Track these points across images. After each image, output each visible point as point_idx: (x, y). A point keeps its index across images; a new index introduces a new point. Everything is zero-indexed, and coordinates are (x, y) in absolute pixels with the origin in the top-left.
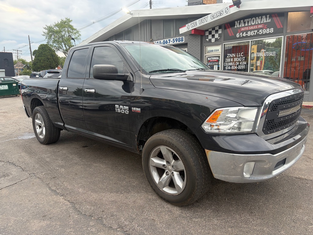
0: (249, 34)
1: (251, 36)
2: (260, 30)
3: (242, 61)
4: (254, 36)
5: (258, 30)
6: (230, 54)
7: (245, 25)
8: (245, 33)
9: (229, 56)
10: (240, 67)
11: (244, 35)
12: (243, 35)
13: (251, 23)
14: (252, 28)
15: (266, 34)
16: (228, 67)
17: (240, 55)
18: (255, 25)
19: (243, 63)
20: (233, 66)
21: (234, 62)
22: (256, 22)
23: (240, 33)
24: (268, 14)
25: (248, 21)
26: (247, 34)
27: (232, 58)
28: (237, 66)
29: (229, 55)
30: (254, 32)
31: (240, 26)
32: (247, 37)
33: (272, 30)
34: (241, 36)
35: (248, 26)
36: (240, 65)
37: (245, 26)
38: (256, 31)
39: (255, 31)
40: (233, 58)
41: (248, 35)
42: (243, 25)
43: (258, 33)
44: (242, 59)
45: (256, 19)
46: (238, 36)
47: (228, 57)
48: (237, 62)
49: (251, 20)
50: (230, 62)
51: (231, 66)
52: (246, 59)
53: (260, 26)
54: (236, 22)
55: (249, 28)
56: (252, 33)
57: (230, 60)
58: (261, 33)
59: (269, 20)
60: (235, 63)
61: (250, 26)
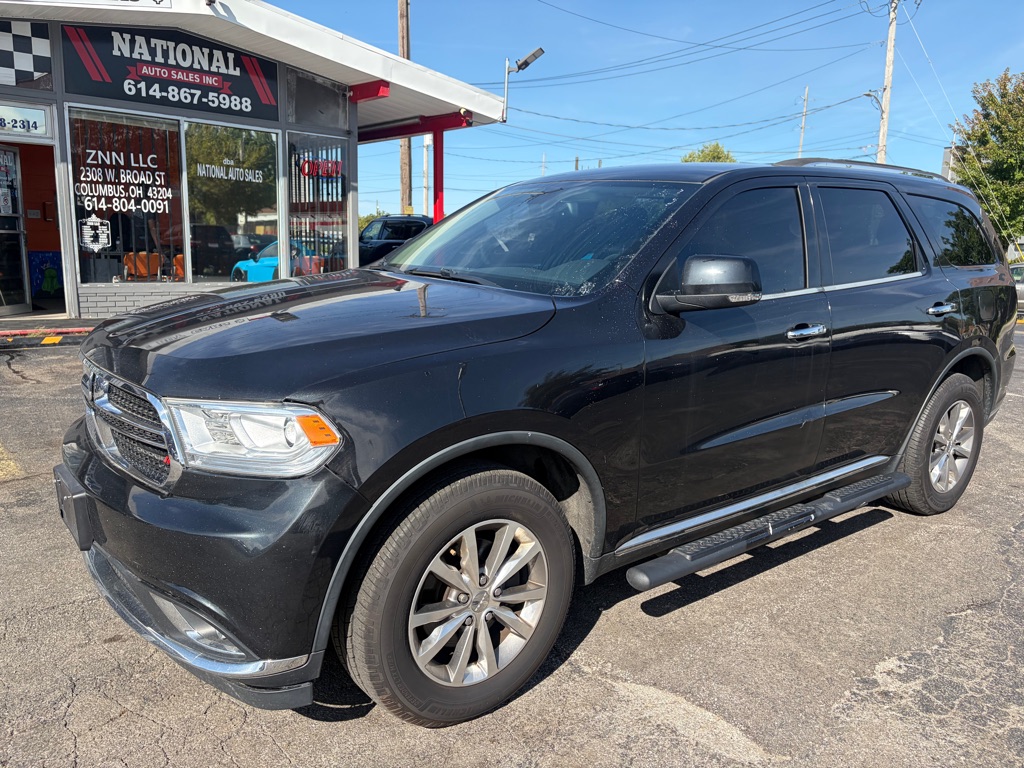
0: (173, 94)
1: (179, 104)
2: (211, 94)
3: (153, 184)
4: (190, 106)
5: (206, 90)
6: (100, 153)
7: (153, 59)
8: (156, 86)
9: (95, 158)
10: (149, 206)
11: (156, 91)
12: (151, 92)
13: (175, 59)
14: (180, 76)
15: (229, 111)
16: (95, 199)
17: (145, 162)
18: (191, 69)
19: (158, 192)
20: (120, 198)
21: (120, 183)
22: (193, 62)
23: (137, 82)
24: (231, 51)
25: (165, 48)
26: (164, 94)
27: (111, 166)
28: (138, 201)
29: (97, 153)
30: (193, 95)
31: (136, 56)
32: (164, 101)
33: (246, 105)
34: (144, 94)
35: (165, 65)
36: (149, 199)
37: (153, 63)
38: (198, 93)
39: (193, 91)
40: (117, 168)
41: (171, 98)
42: (147, 57)
43: (204, 100)
44: (155, 180)
45: (193, 52)
46: (130, 90)
47: (89, 161)
48: (134, 184)
49: (175, 49)
50: (105, 182)
51: (109, 200)
52: (172, 181)
53: (209, 80)
54: (116, 35)
55: (170, 74)
56: (184, 95)
57: (104, 174)
58: (213, 102)
59: (235, 69)
60: (126, 189)
61: (171, 66)
